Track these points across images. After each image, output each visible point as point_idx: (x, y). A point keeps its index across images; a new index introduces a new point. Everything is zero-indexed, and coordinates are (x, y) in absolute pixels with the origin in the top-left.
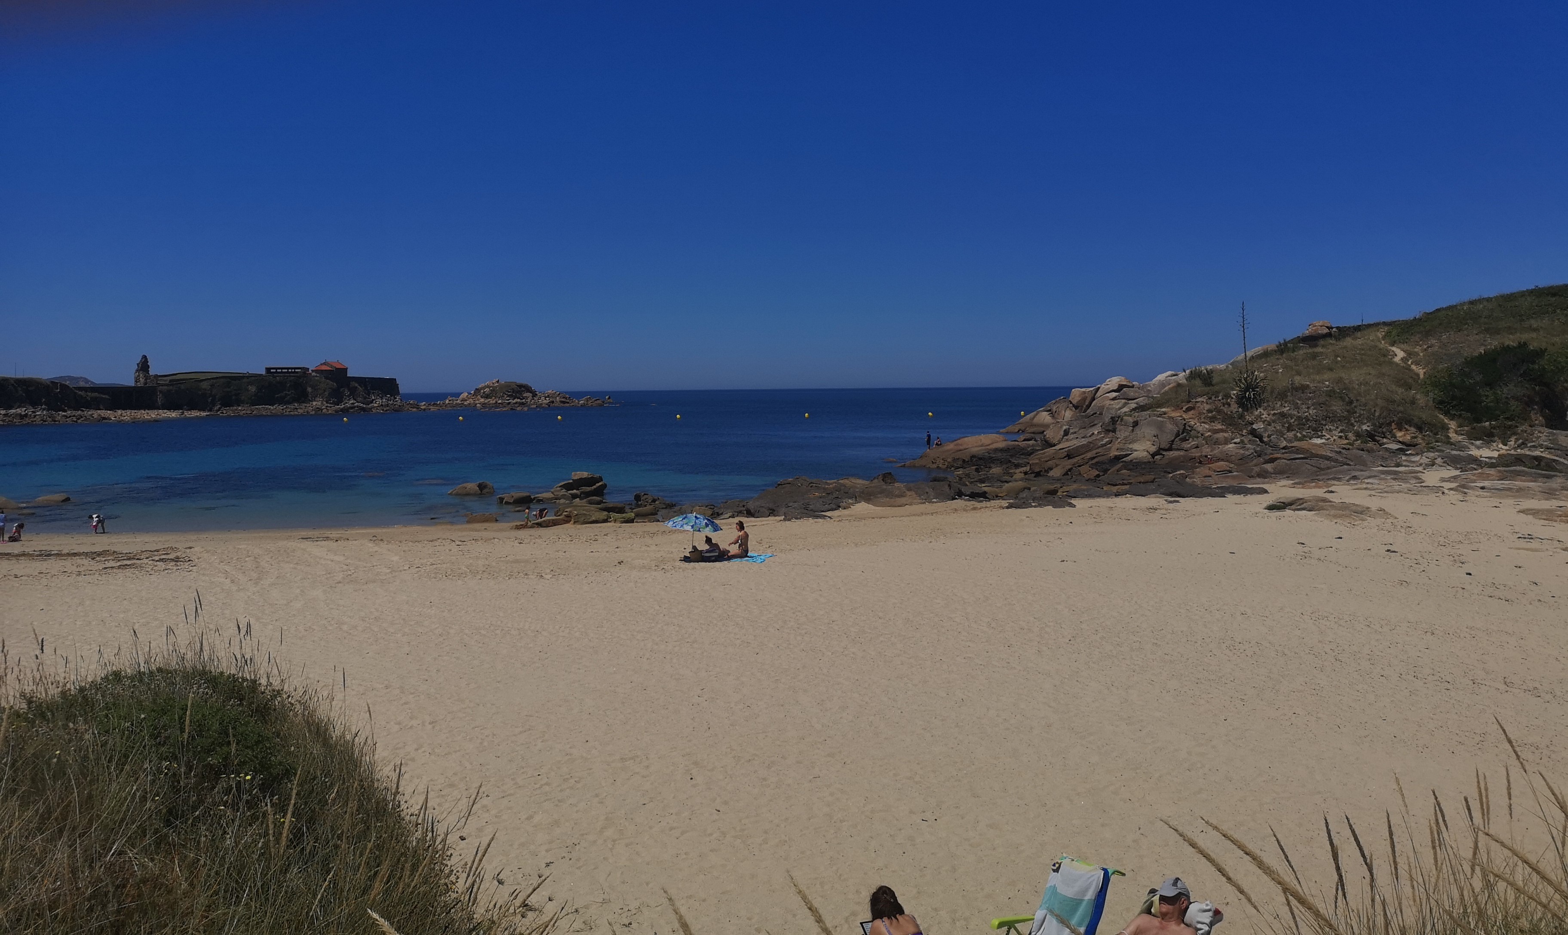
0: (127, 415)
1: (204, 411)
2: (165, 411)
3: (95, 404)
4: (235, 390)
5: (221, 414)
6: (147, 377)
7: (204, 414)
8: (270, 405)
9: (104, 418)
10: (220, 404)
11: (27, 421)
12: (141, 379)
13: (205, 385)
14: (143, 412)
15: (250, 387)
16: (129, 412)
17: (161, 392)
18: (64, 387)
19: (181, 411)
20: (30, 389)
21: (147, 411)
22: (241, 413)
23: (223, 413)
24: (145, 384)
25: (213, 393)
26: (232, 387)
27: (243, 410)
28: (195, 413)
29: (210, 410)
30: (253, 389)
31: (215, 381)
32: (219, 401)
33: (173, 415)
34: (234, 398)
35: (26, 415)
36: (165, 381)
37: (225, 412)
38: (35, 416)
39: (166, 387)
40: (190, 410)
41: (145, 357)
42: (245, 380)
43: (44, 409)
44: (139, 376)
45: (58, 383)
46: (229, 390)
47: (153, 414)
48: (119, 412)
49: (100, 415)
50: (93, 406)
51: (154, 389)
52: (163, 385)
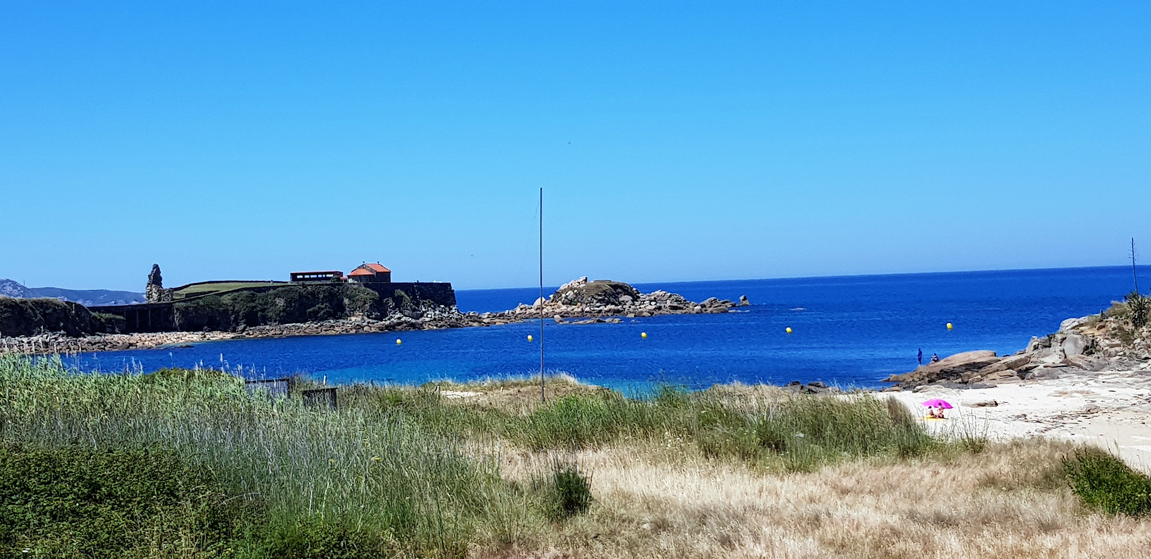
0: (146, 339)
1: (225, 330)
2: (184, 333)
3: (108, 327)
4: (260, 304)
5: (247, 336)
6: (160, 292)
7: (229, 336)
8: (301, 323)
9: (129, 344)
10: (245, 323)
12: (154, 294)
13: (226, 299)
14: (161, 335)
15: (277, 300)
16: (146, 335)
17: (177, 309)
19: (201, 333)
20: (47, 312)
21: (164, 333)
22: (270, 334)
23: (248, 334)
24: (159, 300)
25: (236, 309)
26: (257, 302)
27: (272, 329)
28: (217, 336)
29: (234, 331)
30: (281, 302)
31: (236, 294)
32: (242, 319)
33: (195, 338)
34: (259, 314)
36: (181, 295)
37: (251, 333)
39: (182, 304)
40: (209, 331)
41: (156, 267)
42: (271, 291)
43: (65, 335)
44: (151, 290)
45: (72, 303)
46: (254, 304)
47: (172, 338)
48: (137, 336)
50: (108, 330)
51: (170, 306)
52: (180, 301)
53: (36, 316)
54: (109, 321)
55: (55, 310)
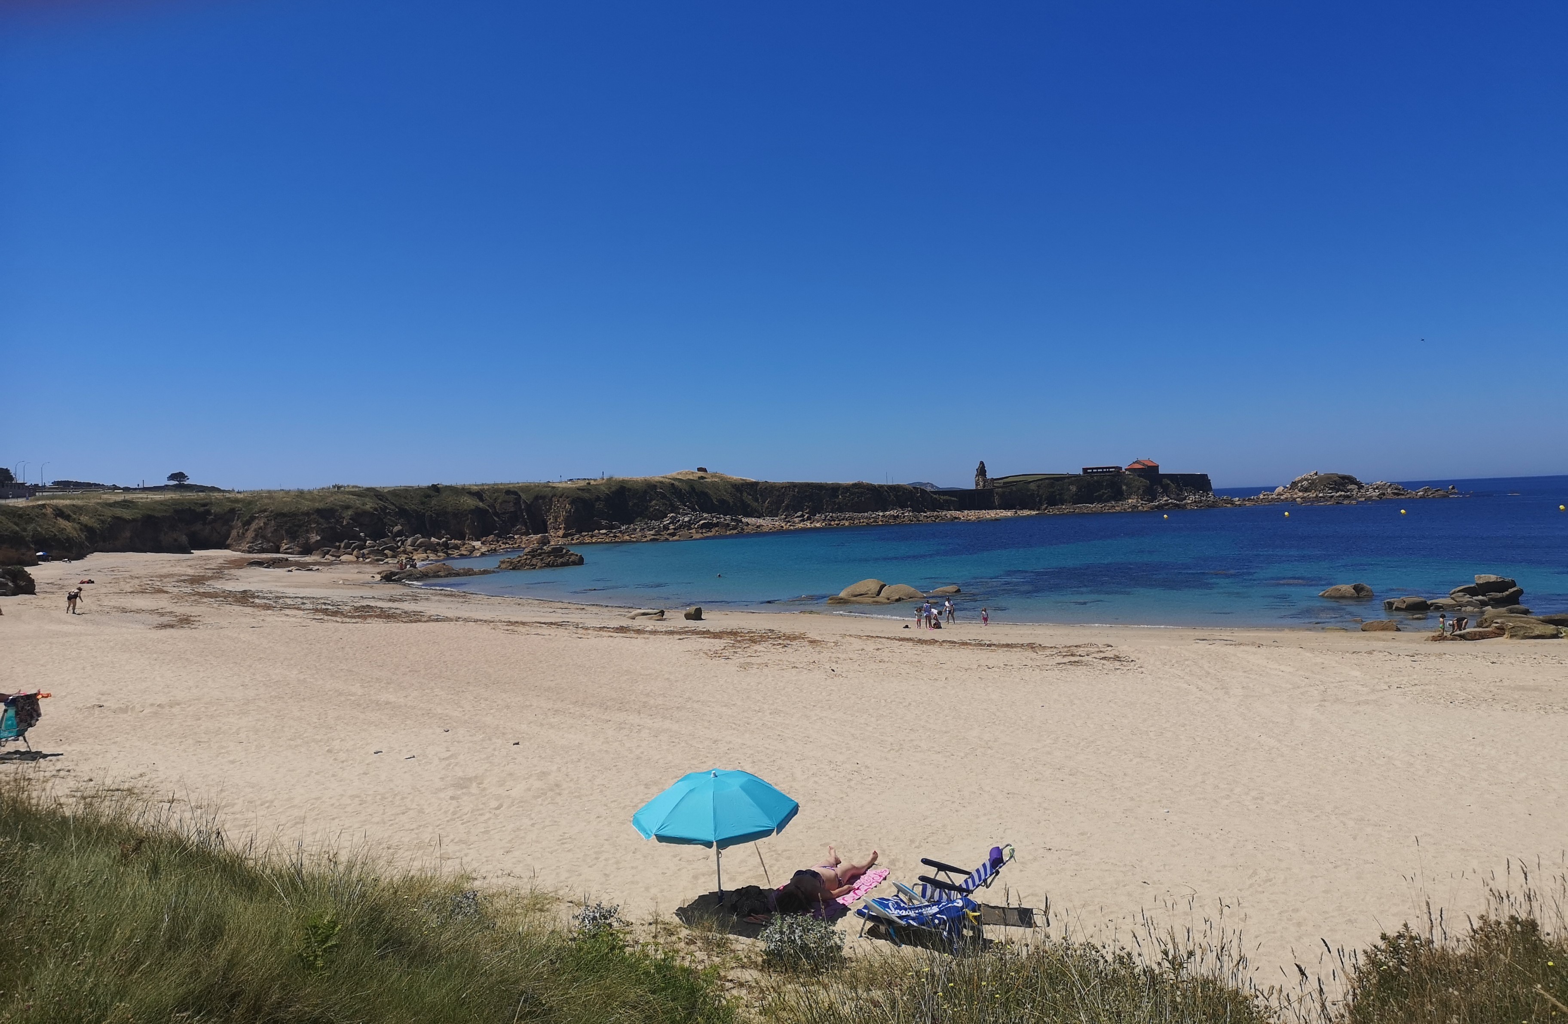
0: (972, 515)
1: (1033, 510)
2: (1002, 511)
3: (946, 506)
4: (1059, 490)
6: (985, 481)
7: (1034, 513)
8: (1090, 504)
9: (956, 518)
10: (1047, 504)
11: (898, 521)
13: (1033, 486)
14: (985, 512)
15: (1071, 487)
16: (973, 512)
17: (997, 494)
18: (923, 492)
19: (1015, 510)
21: (987, 511)
22: (1065, 512)
23: (1049, 512)
24: (984, 486)
25: (1040, 494)
26: (1055, 488)
27: (1066, 509)
28: (1026, 512)
29: (1038, 510)
30: (1073, 488)
31: (1040, 482)
32: (1045, 501)
33: (1008, 514)
34: (1058, 497)
35: (898, 516)
36: (1000, 483)
37: (1051, 511)
38: (904, 517)
39: (1001, 489)
40: (1022, 509)
41: (982, 463)
42: (1066, 481)
43: (910, 511)
44: (978, 480)
46: (1054, 490)
47: (992, 514)
48: (966, 512)
49: (951, 515)
50: (945, 508)
51: (991, 492)
52: (998, 487)
53: (890, 496)
54: (946, 501)
55: (904, 493)
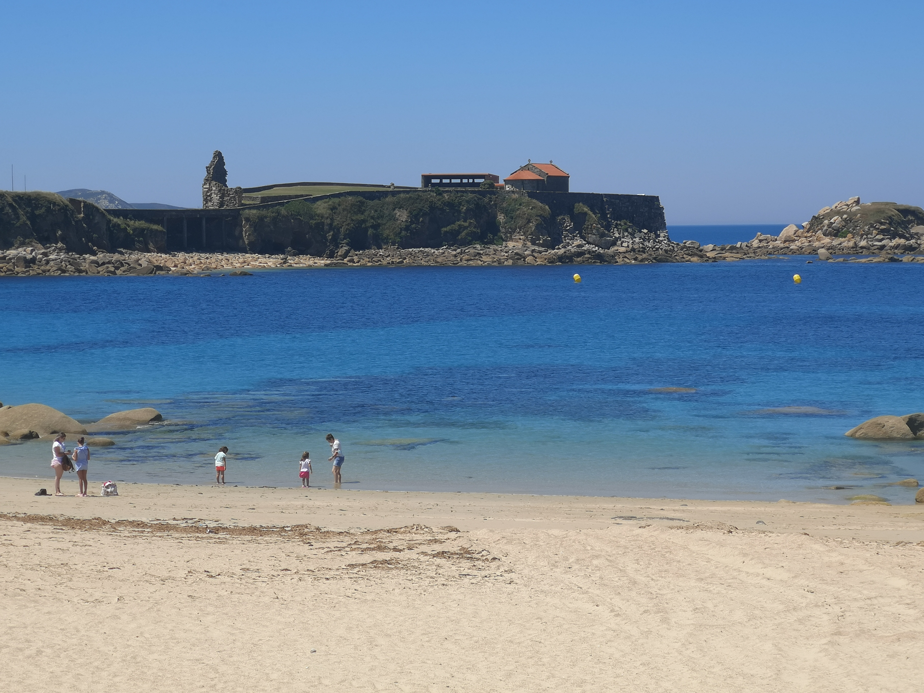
0: (194, 262)
1: (319, 254)
2: (256, 256)
3: (140, 242)
4: (372, 218)
5: (350, 264)
6: (224, 192)
7: (321, 262)
8: (433, 247)
9: (159, 268)
10: (348, 244)
11: (35, 270)
12: (213, 196)
13: (321, 208)
14: (220, 257)
15: (397, 213)
16: (196, 256)
17: (247, 220)
18: (91, 209)
19: (282, 256)
20: (37, 212)
21: (225, 255)
22: (384, 262)
23: (352, 261)
24: (221, 204)
25: (335, 223)
26: (366, 213)
27: (387, 255)
28: (305, 261)
29: (331, 256)
30: (402, 215)
31: (337, 200)
32: (344, 239)
33: (269, 264)
34: (370, 231)
35: (33, 260)
36: (254, 199)
37: (356, 259)
38: (48, 262)
39: (254, 211)
40: (295, 255)
41: (218, 155)
42: (389, 199)
43: (60, 250)
44: (210, 190)
45: (80, 202)
46: (362, 217)
47: (235, 262)
48: (181, 256)
49: (150, 262)
50: (137, 245)
51: (235, 214)
52: (251, 207)
53: (18, 218)
54: (141, 232)
